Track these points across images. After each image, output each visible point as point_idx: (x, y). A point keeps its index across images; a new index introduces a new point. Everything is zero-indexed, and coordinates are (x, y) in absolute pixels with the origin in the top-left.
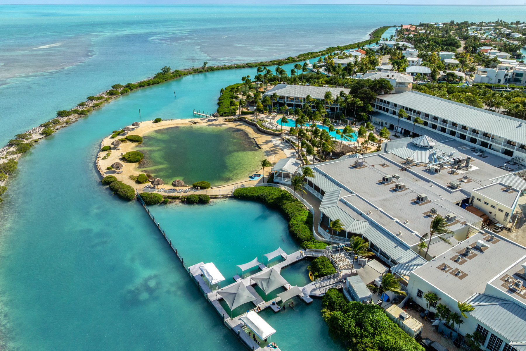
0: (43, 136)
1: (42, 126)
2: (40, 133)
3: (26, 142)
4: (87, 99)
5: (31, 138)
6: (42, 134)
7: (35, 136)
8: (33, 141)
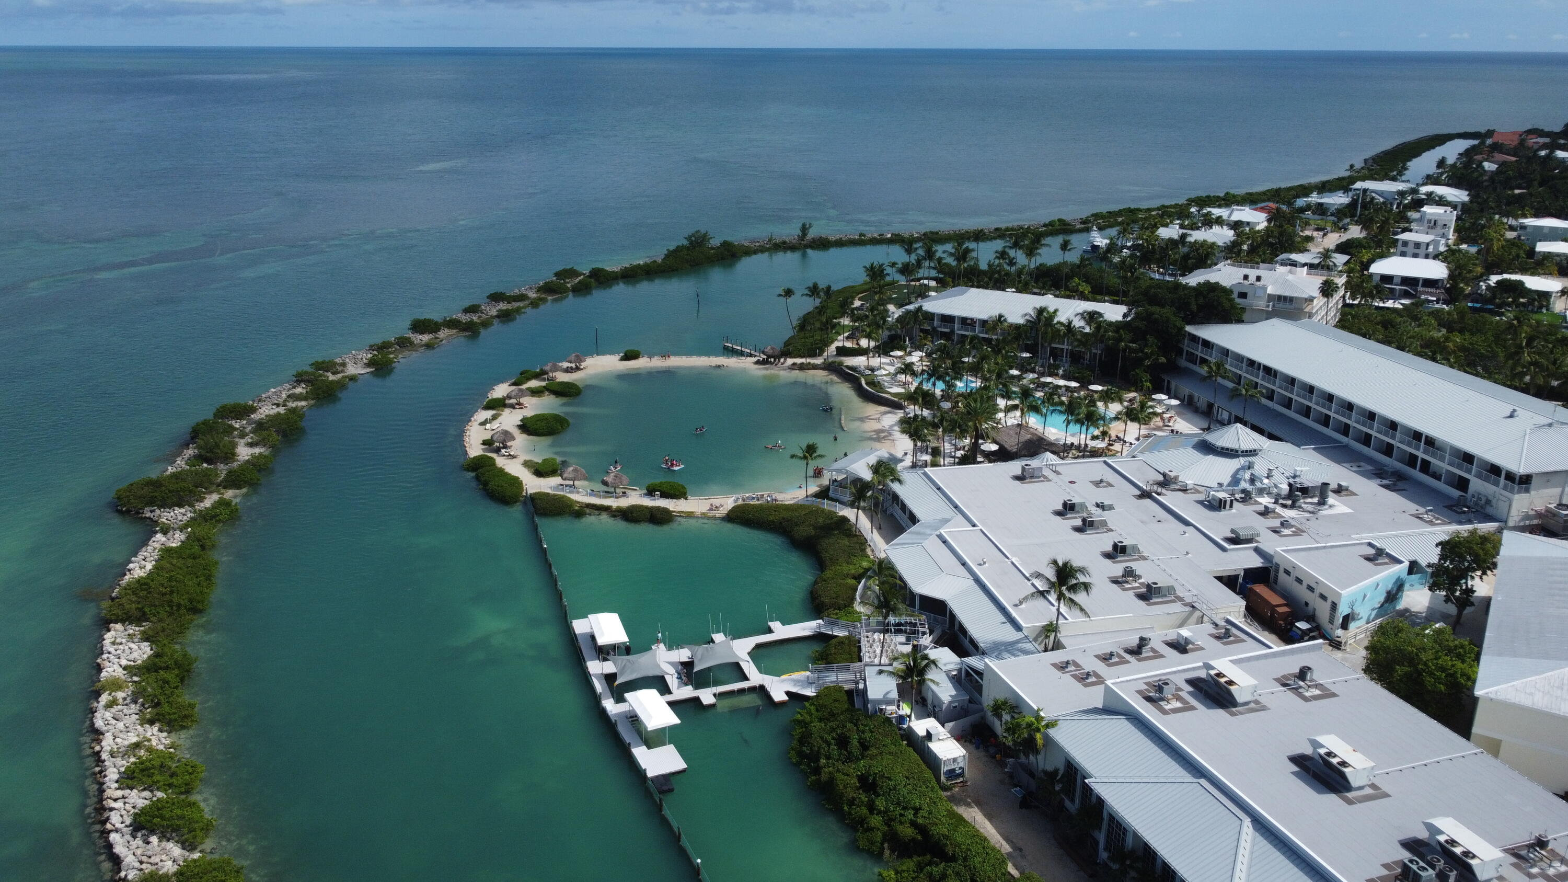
0: (369, 370)
1: (372, 348)
2: (365, 364)
3: (332, 377)
4: (488, 297)
5: (343, 371)
6: (368, 365)
7: (353, 369)
8: (346, 377)
